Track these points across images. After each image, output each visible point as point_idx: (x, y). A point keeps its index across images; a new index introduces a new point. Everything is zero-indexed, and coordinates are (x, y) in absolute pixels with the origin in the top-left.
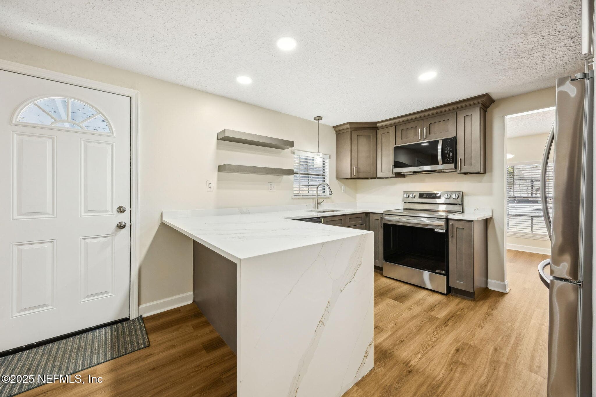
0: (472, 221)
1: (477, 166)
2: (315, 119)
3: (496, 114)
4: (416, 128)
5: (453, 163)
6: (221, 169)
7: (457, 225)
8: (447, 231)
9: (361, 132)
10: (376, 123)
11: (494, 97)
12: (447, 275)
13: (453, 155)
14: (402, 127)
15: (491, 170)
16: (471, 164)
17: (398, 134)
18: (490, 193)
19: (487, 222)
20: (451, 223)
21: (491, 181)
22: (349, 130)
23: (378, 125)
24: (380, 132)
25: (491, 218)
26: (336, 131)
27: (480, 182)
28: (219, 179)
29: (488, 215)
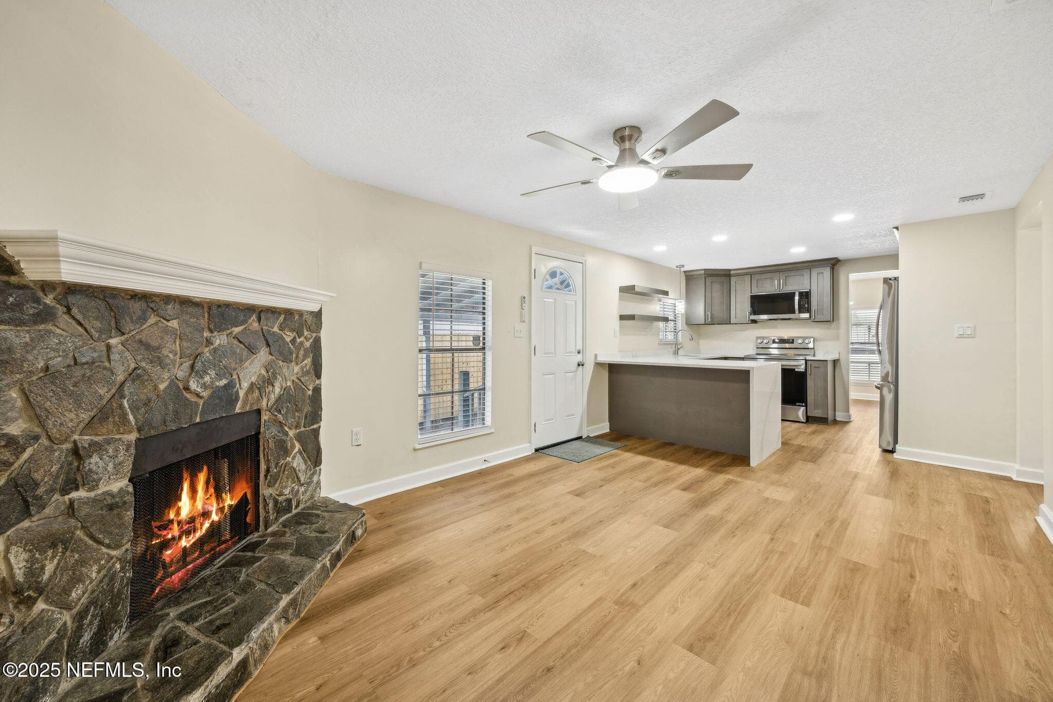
0: (827, 361)
1: (828, 317)
2: (677, 267)
3: (842, 272)
4: (772, 279)
5: (808, 312)
6: (622, 318)
7: (814, 364)
8: (806, 369)
9: (715, 279)
10: (730, 270)
11: (840, 259)
12: (806, 406)
13: (808, 306)
14: (757, 277)
15: (838, 319)
16: (823, 314)
17: (754, 282)
18: (837, 338)
19: (835, 362)
20: (809, 363)
21: (838, 328)
22: (703, 276)
23: (732, 272)
24: (733, 280)
25: (838, 360)
26: (686, 276)
27: (829, 329)
28: (621, 327)
29: (836, 357)
